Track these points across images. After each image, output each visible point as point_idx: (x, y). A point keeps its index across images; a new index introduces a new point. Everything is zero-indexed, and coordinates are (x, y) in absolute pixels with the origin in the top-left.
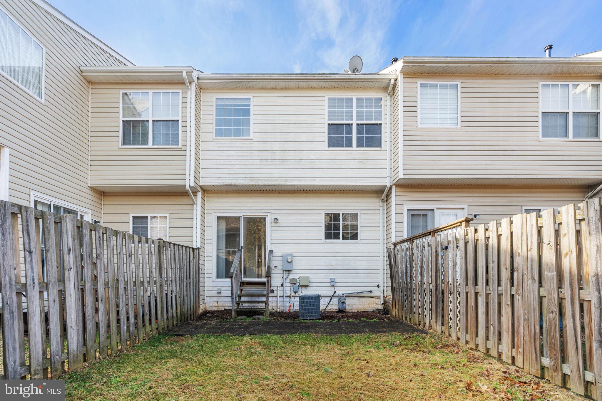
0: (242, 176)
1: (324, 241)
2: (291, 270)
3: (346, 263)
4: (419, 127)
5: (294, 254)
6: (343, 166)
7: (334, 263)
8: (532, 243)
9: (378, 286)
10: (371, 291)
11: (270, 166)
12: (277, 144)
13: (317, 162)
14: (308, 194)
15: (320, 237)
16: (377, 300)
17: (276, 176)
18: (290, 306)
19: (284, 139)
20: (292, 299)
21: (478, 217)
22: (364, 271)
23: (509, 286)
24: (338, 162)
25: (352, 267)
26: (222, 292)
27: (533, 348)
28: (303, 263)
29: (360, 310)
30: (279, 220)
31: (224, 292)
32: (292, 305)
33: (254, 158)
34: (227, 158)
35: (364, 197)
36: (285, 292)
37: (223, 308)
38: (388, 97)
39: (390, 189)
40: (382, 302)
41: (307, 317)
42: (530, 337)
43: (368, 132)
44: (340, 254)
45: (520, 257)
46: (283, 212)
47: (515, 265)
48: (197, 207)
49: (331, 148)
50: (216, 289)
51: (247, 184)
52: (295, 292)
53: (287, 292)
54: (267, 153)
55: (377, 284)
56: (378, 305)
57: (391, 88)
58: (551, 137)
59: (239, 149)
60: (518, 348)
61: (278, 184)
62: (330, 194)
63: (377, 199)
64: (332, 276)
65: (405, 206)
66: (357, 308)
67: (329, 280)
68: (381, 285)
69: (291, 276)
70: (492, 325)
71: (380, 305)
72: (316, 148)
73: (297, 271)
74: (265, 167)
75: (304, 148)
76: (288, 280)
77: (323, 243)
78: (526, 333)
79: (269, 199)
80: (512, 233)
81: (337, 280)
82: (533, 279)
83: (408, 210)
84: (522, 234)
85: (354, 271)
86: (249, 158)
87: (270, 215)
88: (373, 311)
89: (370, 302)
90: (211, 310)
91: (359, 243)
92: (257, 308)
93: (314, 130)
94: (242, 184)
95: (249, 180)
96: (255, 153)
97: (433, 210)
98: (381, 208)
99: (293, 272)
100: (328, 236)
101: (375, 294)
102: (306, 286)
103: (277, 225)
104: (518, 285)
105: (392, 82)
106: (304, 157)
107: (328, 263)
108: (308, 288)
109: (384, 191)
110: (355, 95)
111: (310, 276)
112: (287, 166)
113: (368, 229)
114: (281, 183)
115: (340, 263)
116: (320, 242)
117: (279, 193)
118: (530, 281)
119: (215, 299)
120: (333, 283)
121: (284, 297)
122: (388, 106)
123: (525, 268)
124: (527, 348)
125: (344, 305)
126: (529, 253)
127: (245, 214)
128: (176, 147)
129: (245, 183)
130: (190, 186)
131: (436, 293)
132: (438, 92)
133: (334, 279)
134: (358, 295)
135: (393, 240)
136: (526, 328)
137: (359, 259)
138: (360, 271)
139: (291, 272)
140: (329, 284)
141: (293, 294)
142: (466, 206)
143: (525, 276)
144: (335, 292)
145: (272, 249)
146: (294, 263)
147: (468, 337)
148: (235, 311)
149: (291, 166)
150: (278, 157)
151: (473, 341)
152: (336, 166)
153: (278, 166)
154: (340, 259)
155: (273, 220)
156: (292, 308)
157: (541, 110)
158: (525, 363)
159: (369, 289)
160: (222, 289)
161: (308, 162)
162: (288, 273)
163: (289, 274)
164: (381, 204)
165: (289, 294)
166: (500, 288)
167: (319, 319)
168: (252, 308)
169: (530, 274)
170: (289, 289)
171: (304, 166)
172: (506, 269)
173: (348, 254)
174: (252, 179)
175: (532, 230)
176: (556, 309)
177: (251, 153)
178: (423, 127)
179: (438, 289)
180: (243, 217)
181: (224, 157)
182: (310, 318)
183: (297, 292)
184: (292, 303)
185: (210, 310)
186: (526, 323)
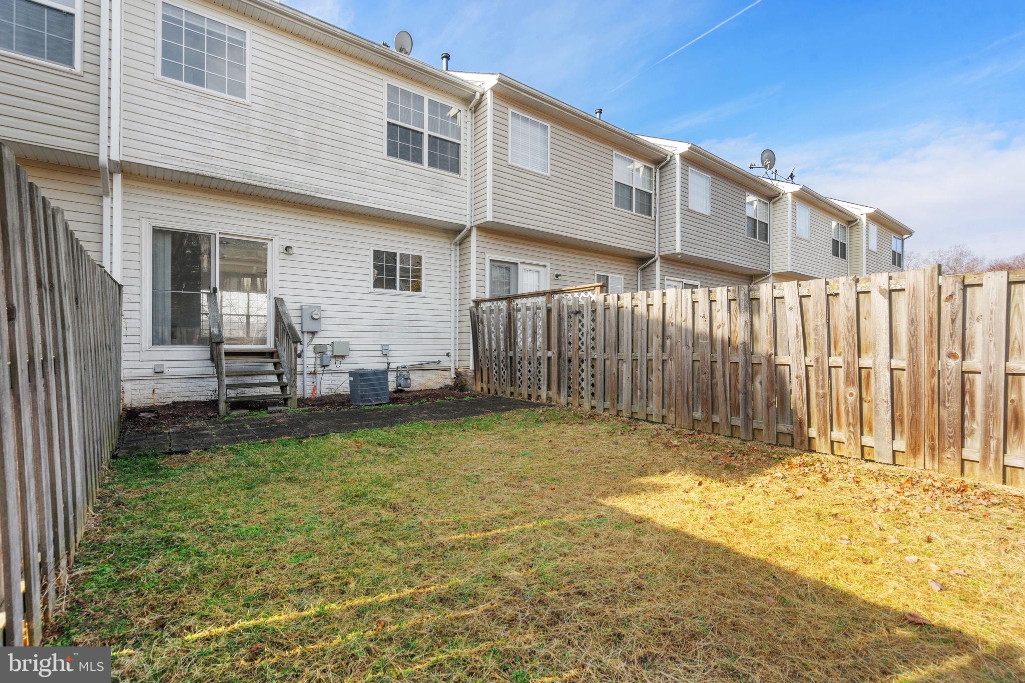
0: (225, 164)
1: (372, 289)
2: (317, 332)
3: (406, 323)
4: (510, 162)
5: (323, 307)
6: (409, 189)
7: (387, 323)
8: (686, 315)
9: (448, 355)
10: (439, 362)
11: (286, 161)
12: (300, 127)
13: (370, 173)
14: (347, 216)
15: (366, 284)
16: (446, 373)
17: (299, 179)
18: (315, 388)
19: (314, 124)
20: (319, 376)
21: (560, 277)
22: (430, 335)
23: (660, 352)
24: (401, 180)
25: (413, 329)
26: (166, 371)
27: (686, 405)
28: (337, 321)
29: (423, 388)
30: (295, 250)
31: (170, 370)
32: (318, 387)
33: (253, 138)
34: (191, 123)
35: (431, 235)
36: (305, 366)
37: (168, 401)
38: (469, 113)
39: (470, 231)
40: (453, 376)
41: (372, 402)
42: (683, 395)
43: (444, 150)
44: (396, 311)
45: (674, 327)
46: (302, 238)
47: (667, 333)
48: (112, 203)
49: (391, 159)
50: (151, 365)
51: (238, 180)
52: (324, 366)
53: (309, 366)
54: (281, 137)
55: (447, 352)
56: (448, 379)
57: (474, 102)
58: (621, 207)
59: (221, 114)
60: (670, 407)
61: (303, 192)
62: (382, 222)
63: (447, 241)
64: (384, 342)
65: (487, 255)
66: (419, 384)
67: (379, 347)
68: (452, 353)
69: (317, 341)
70: (640, 389)
71: (450, 380)
72: (369, 152)
73: (328, 334)
74: (277, 159)
75: (349, 147)
76: (311, 347)
77: (371, 293)
78: (679, 393)
79: (273, 213)
80: (664, 304)
81: (391, 347)
82: (687, 345)
83: (491, 260)
84: (676, 307)
85: (415, 335)
86: (243, 135)
87: (276, 240)
88: (441, 388)
89: (437, 376)
90: (138, 405)
91: (424, 297)
92: (248, 395)
93: (366, 124)
94: (227, 178)
95: (244, 174)
96: (255, 130)
97: (517, 264)
98: (453, 253)
99: (320, 334)
100: (378, 283)
101: (444, 365)
102: (343, 357)
103: (290, 257)
104: (671, 351)
105: (478, 96)
106: (349, 161)
107: (378, 323)
108: (346, 359)
109: (460, 232)
110: (428, 96)
111: (351, 341)
112: (319, 168)
113: (435, 278)
114: (308, 193)
115: (395, 323)
116: (366, 290)
117: (295, 207)
118: (684, 348)
119: (151, 384)
120: (385, 352)
121: (305, 373)
122: (469, 124)
123: (678, 336)
124: (680, 406)
125: (409, 381)
126: (683, 323)
127: (223, 231)
128: (67, 69)
129: (234, 179)
130: (109, 159)
131: (559, 362)
132: (530, 129)
133: (388, 345)
134: (422, 368)
135: (474, 296)
136: (679, 389)
137: (423, 318)
138: (424, 335)
139: (316, 335)
140: (379, 353)
141: (319, 369)
142: (549, 264)
143: (679, 344)
144: (389, 364)
145: (280, 297)
146: (323, 321)
147: (608, 404)
148: (226, 403)
149: (326, 170)
150: (301, 149)
151: (614, 407)
152: (400, 186)
153: (302, 164)
154: (396, 317)
155: (282, 249)
156: (318, 391)
157: (615, 179)
158: (677, 420)
159: (436, 359)
160: (166, 364)
161: (356, 169)
162: (310, 335)
163: (312, 338)
164: (453, 247)
165: (313, 370)
166: (649, 355)
167: (389, 403)
168: (238, 395)
169: (684, 342)
170: (312, 361)
171: (348, 175)
172: (658, 337)
173: (407, 311)
174: (249, 174)
175: (686, 303)
176: (709, 371)
177: (248, 128)
178: (514, 164)
179: (562, 357)
180: (218, 236)
181: (183, 121)
182: (376, 403)
183: (328, 366)
184: (318, 383)
185: (133, 406)
186: (678, 384)
